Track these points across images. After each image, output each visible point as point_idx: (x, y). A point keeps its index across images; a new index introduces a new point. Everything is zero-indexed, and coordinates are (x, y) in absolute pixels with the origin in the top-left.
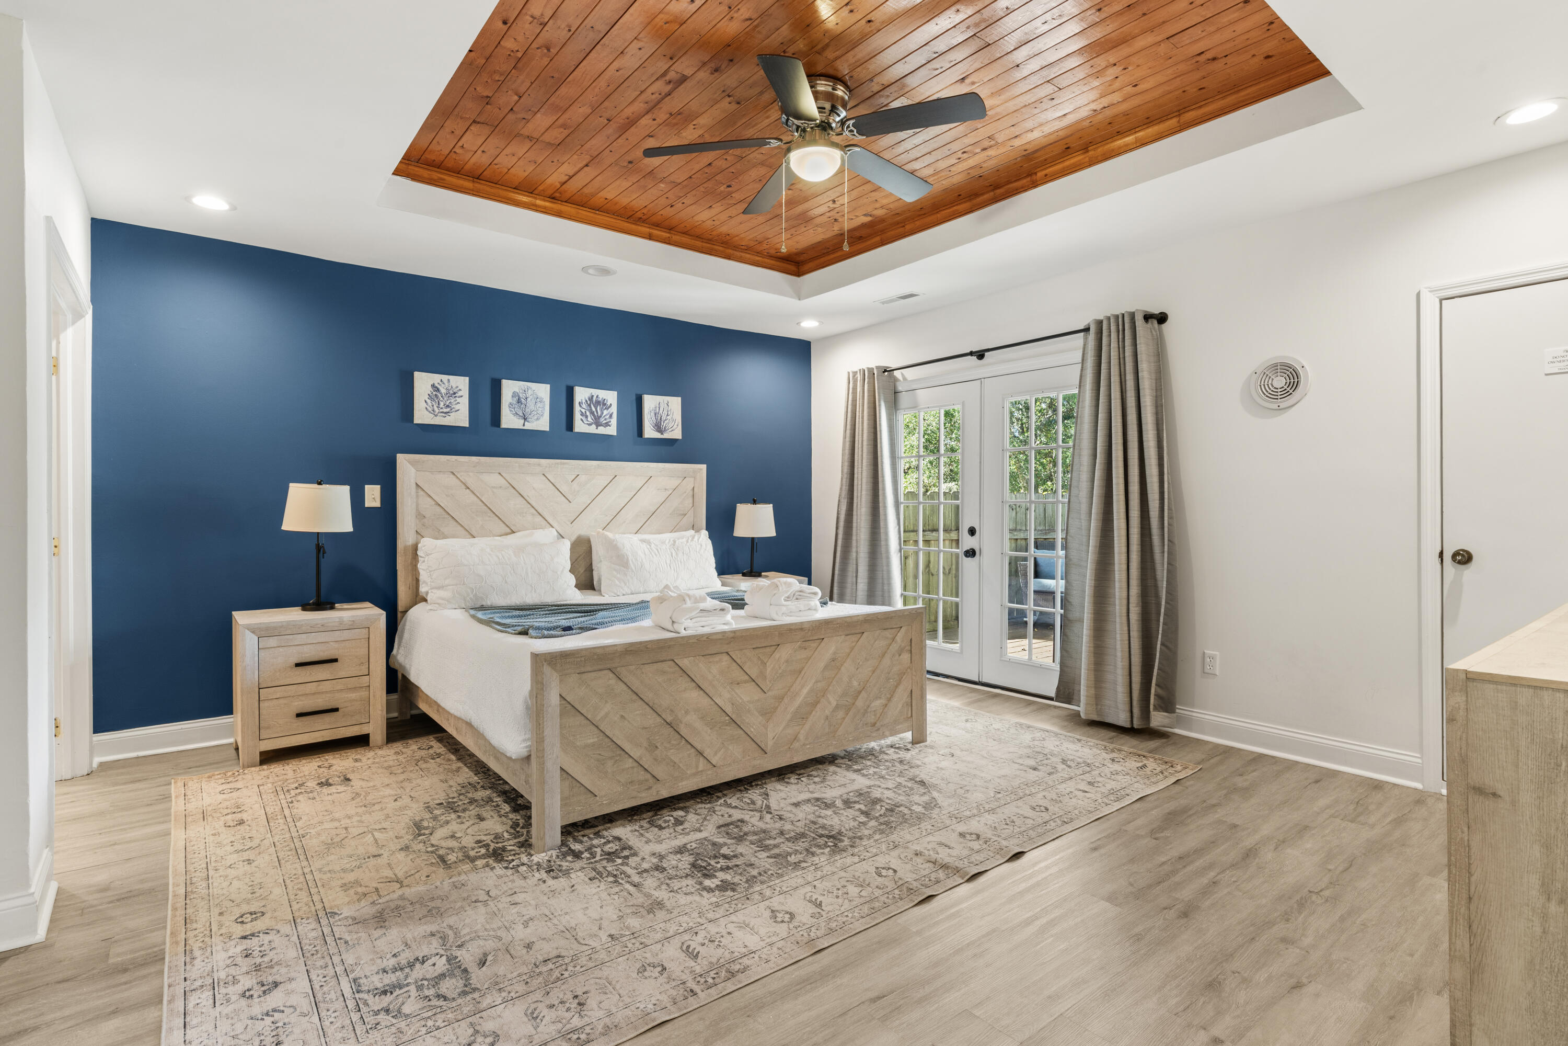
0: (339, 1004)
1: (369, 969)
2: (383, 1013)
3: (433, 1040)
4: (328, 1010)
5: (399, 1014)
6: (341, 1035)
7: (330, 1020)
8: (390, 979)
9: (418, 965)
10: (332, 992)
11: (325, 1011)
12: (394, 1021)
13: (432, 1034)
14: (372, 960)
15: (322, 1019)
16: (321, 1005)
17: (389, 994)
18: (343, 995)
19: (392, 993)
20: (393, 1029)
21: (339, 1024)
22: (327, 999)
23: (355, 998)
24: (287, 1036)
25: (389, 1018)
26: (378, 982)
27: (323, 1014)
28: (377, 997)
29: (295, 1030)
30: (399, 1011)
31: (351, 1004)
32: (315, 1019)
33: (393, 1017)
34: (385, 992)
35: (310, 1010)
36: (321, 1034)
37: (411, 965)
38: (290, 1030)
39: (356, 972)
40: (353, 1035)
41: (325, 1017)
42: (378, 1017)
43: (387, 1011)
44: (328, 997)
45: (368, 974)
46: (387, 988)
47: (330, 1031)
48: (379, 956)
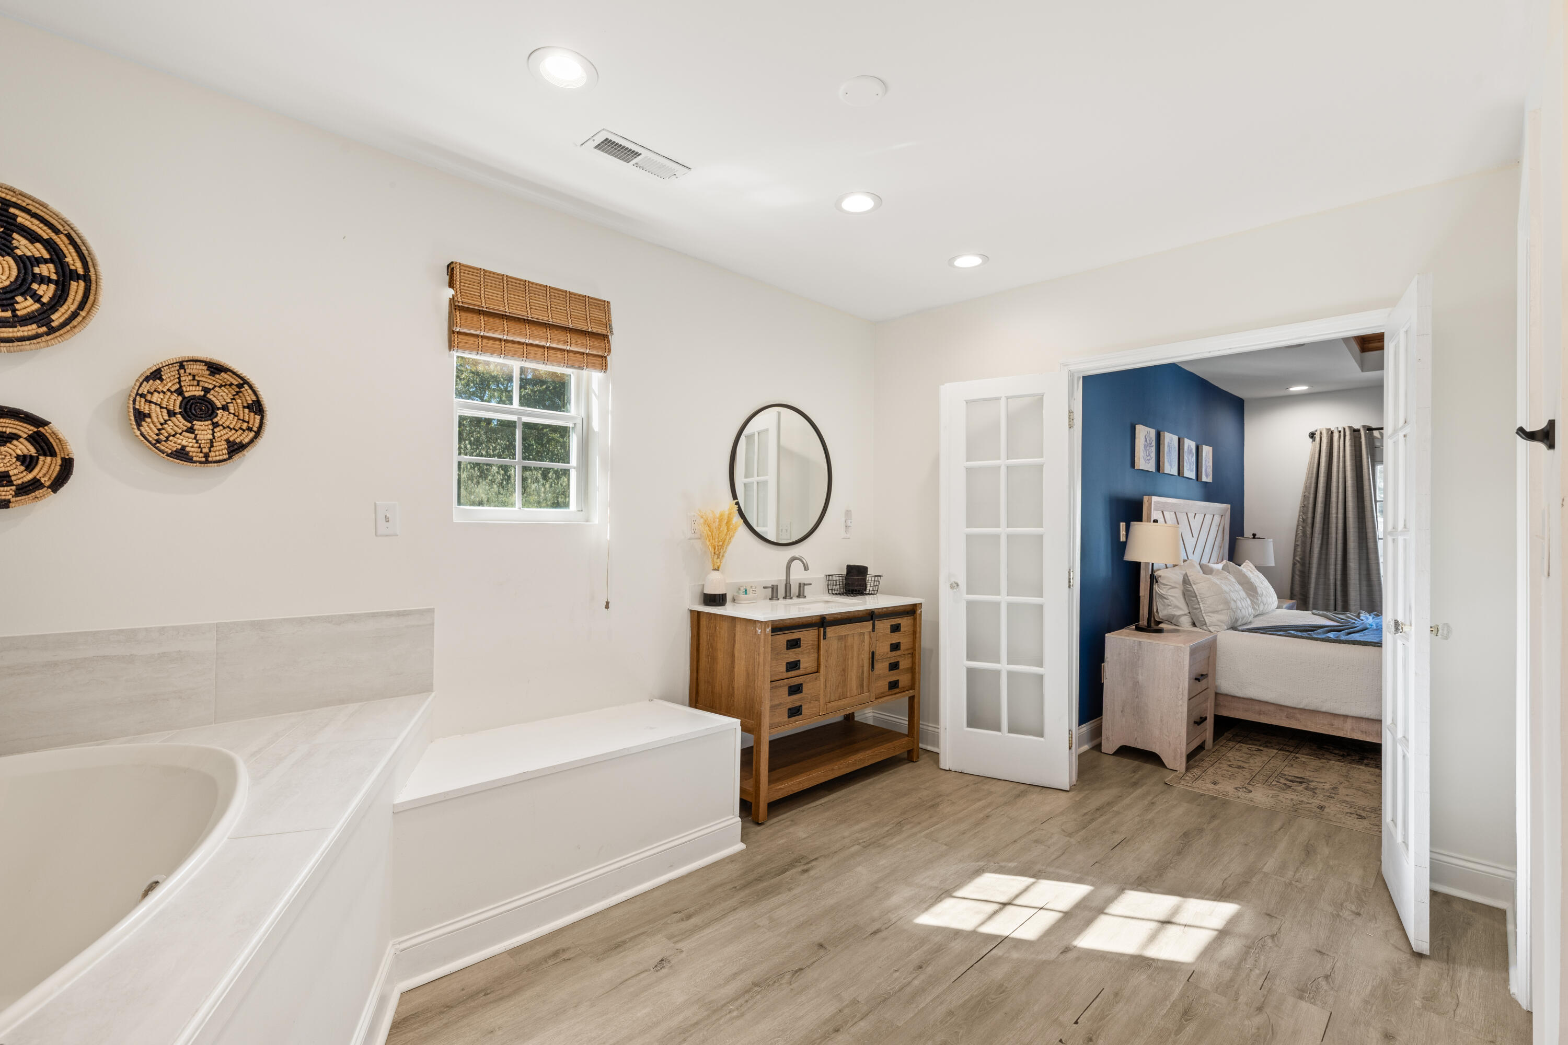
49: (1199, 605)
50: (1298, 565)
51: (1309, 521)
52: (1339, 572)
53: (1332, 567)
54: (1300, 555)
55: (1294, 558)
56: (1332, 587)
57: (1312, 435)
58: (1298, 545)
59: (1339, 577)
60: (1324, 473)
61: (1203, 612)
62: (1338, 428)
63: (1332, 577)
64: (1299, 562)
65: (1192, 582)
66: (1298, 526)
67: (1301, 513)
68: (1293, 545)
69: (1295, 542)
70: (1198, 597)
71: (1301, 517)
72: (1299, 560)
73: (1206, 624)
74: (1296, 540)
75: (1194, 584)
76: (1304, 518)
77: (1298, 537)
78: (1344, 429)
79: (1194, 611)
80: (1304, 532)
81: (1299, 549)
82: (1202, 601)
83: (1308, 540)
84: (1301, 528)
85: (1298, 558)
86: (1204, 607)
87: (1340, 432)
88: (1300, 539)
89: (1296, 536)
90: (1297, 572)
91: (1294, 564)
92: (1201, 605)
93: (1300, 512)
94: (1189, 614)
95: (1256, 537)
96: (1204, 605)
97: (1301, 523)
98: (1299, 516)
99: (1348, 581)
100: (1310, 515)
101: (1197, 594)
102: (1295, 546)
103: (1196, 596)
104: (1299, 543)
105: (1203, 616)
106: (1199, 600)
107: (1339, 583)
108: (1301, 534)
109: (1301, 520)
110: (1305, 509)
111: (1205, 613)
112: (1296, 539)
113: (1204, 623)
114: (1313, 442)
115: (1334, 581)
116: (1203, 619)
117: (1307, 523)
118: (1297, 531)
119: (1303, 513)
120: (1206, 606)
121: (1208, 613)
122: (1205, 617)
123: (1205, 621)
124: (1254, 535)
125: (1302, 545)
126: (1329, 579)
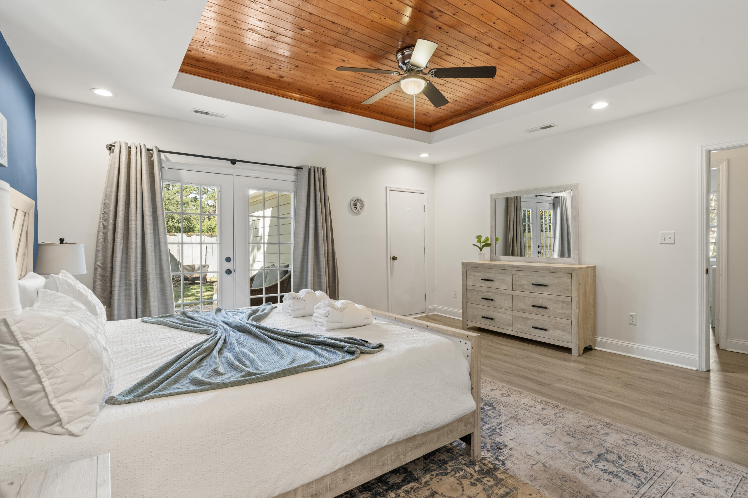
0: (656, 486)
1: (627, 486)
2: (645, 471)
3: (641, 453)
4: (662, 488)
5: (640, 465)
6: (668, 478)
7: (666, 484)
8: (624, 476)
9: (609, 471)
10: (652, 492)
11: (664, 489)
12: (645, 466)
13: (639, 454)
14: (620, 488)
15: (668, 487)
16: (663, 491)
17: (634, 473)
18: (650, 487)
19: (632, 472)
20: (648, 464)
21: (665, 481)
22: (657, 491)
23: (647, 482)
24: (688, 494)
25: (645, 468)
26: (632, 480)
27: (666, 488)
28: (639, 476)
29: (683, 493)
30: (639, 466)
31: (652, 482)
32: (671, 489)
33: (643, 467)
34: (635, 475)
35: (669, 494)
36: (674, 484)
37: (611, 473)
38: (684, 495)
39: (633, 490)
40: (663, 474)
41: (666, 487)
42: (648, 471)
43: (642, 470)
44: (656, 492)
45: (630, 485)
46: (631, 475)
47: (671, 482)
48: (615, 486)
49: (41, 383)
50: (99, 270)
51: (111, 227)
52: (139, 274)
53: (133, 269)
54: (101, 260)
55: (95, 264)
56: (133, 288)
57: (110, 148)
58: (99, 251)
59: (139, 278)
60: (124, 183)
61: (51, 396)
62: (135, 144)
63: (133, 279)
64: (100, 267)
65: (19, 336)
66: (99, 232)
67: (102, 220)
68: (94, 250)
69: (96, 248)
70: (38, 368)
71: (101, 224)
72: (100, 265)
73: (60, 420)
74: (97, 246)
75: (26, 339)
76: (105, 224)
77: (98, 243)
78: (141, 146)
79: (28, 398)
80: (105, 239)
81: (100, 254)
82: (47, 373)
83: (110, 246)
84: (102, 234)
85: (99, 263)
86: (51, 385)
87: (137, 148)
88: (101, 244)
89: (97, 241)
90: (99, 277)
91: (96, 269)
92: (46, 383)
93: (100, 219)
94: (10, 408)
95: (64, 242)
96: (53, 381)
97: (102, 230)
98: (100, 222)
99: (148, 281)
100: (111, 221)
101: (35, 361)
102: (96, 252)
103: (33, 367)
104: (100, 248)
105: (51, 405)
106: (40, 373)
107: (139, 283)
108: (101, 240)
109: (102, 226)
110: (106, 215)
111: (56, 397)
112: (97, 244)
113: (55, 419)
114: (111, 154)
115: (135, 282)
116: (51, 412)
117: (108, 229)
118: (98, 237)
119: (103, 219)
120: (59, 380)
121: (61, 395)
122: (58, 407)
123: (57, 415)
124: (62, 241)
125: (102, 250)
126: (130, 281)
